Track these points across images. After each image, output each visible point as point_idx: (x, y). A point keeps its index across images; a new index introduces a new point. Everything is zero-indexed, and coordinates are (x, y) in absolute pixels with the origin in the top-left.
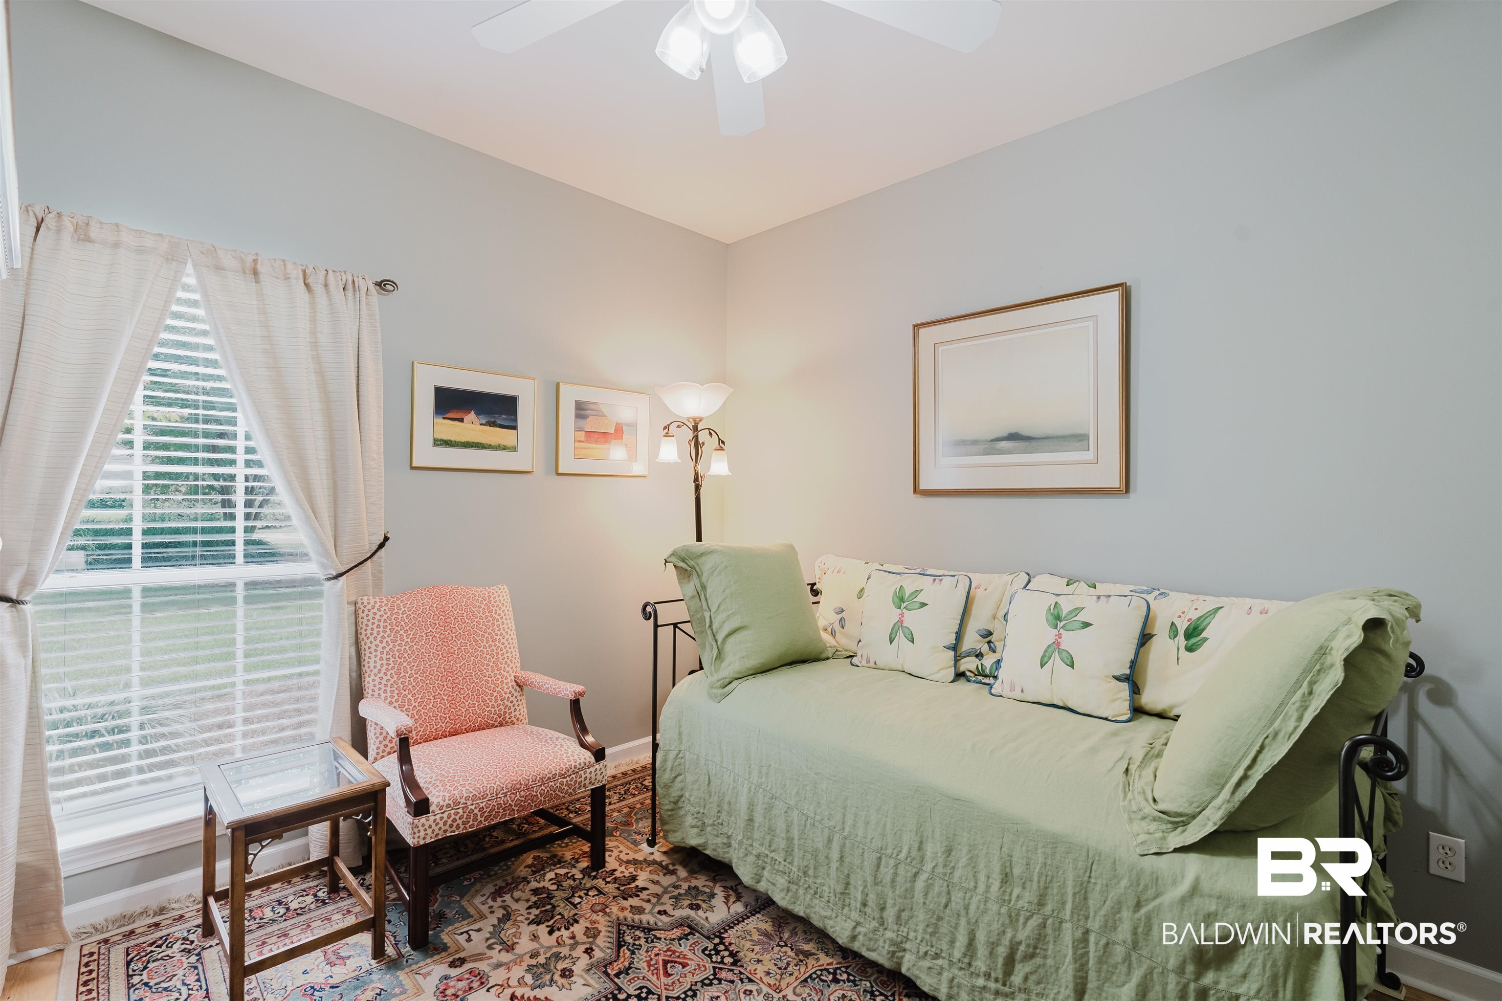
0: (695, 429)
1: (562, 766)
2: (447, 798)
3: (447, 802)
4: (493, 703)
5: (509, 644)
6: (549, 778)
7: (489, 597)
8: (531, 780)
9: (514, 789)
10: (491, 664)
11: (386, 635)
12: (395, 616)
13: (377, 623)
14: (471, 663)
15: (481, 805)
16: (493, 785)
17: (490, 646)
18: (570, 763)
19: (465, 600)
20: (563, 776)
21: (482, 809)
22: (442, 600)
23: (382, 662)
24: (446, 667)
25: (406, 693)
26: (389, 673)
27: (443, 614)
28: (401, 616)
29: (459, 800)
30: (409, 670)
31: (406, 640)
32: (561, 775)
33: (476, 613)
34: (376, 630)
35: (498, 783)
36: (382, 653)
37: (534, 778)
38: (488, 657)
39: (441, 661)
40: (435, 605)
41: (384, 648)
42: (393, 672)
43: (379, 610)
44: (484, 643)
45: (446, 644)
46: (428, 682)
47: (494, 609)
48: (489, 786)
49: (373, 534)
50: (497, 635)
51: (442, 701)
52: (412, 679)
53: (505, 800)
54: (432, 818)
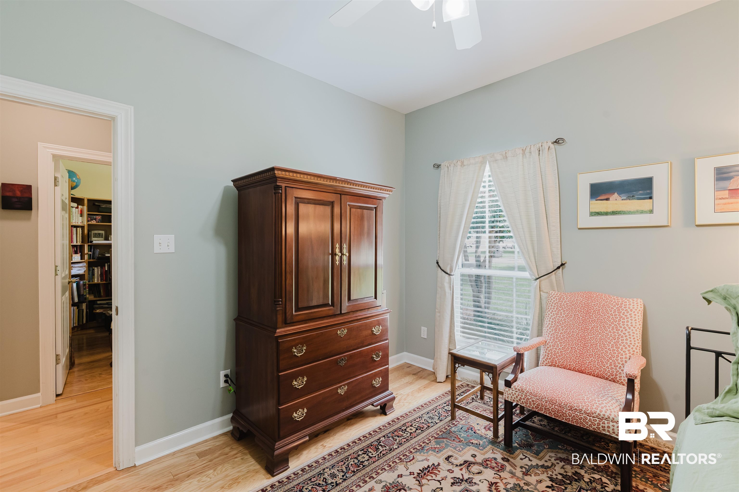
1: (589, 408)
2: (519, 386)
3: (519, 388)
4: (608, 365)
5: (630, 335)
6: (576, 409)
7: (621, 304)
8: (563, 403)
9: (552, 402)
10: (612, 343)
11: (554, 310)
12: (560, 302)
13: (551, 304)
14: (598, 338)
15: (533, 399)
16: (542, 393)
17: (614, 333)
18: (596, 410)
19: (603, 302)
20: (588, 414)
21: (533, 401)
22: (589, 299)
23: (549, 322)
24: (582, 335)
25: (557, 340)
26: (551, 328)
27: (587, 307)
28: (563, 303)
29: (524, 390)
30: (561, 330)
31: (563, 315)
32: (585, 413)
33: (609, 311)
34: (550, 307)
35: (545, 394)
36: (550, 318)
37: (566, 403)
38: (611, 338)
39: (580, 331)
40: (584, 302)
41: (552, 316)
42: (553, 328)
43: (554, 298)
44: (610, 330)
45: (585, 323)
46: (570, 339)
47: (623, 312)
48: (540, 392)
49: (555, 262)
50: (621, 327)
51: (575, 352)
52: (562, 335)
53: (546, 404)
54: (511, 391)
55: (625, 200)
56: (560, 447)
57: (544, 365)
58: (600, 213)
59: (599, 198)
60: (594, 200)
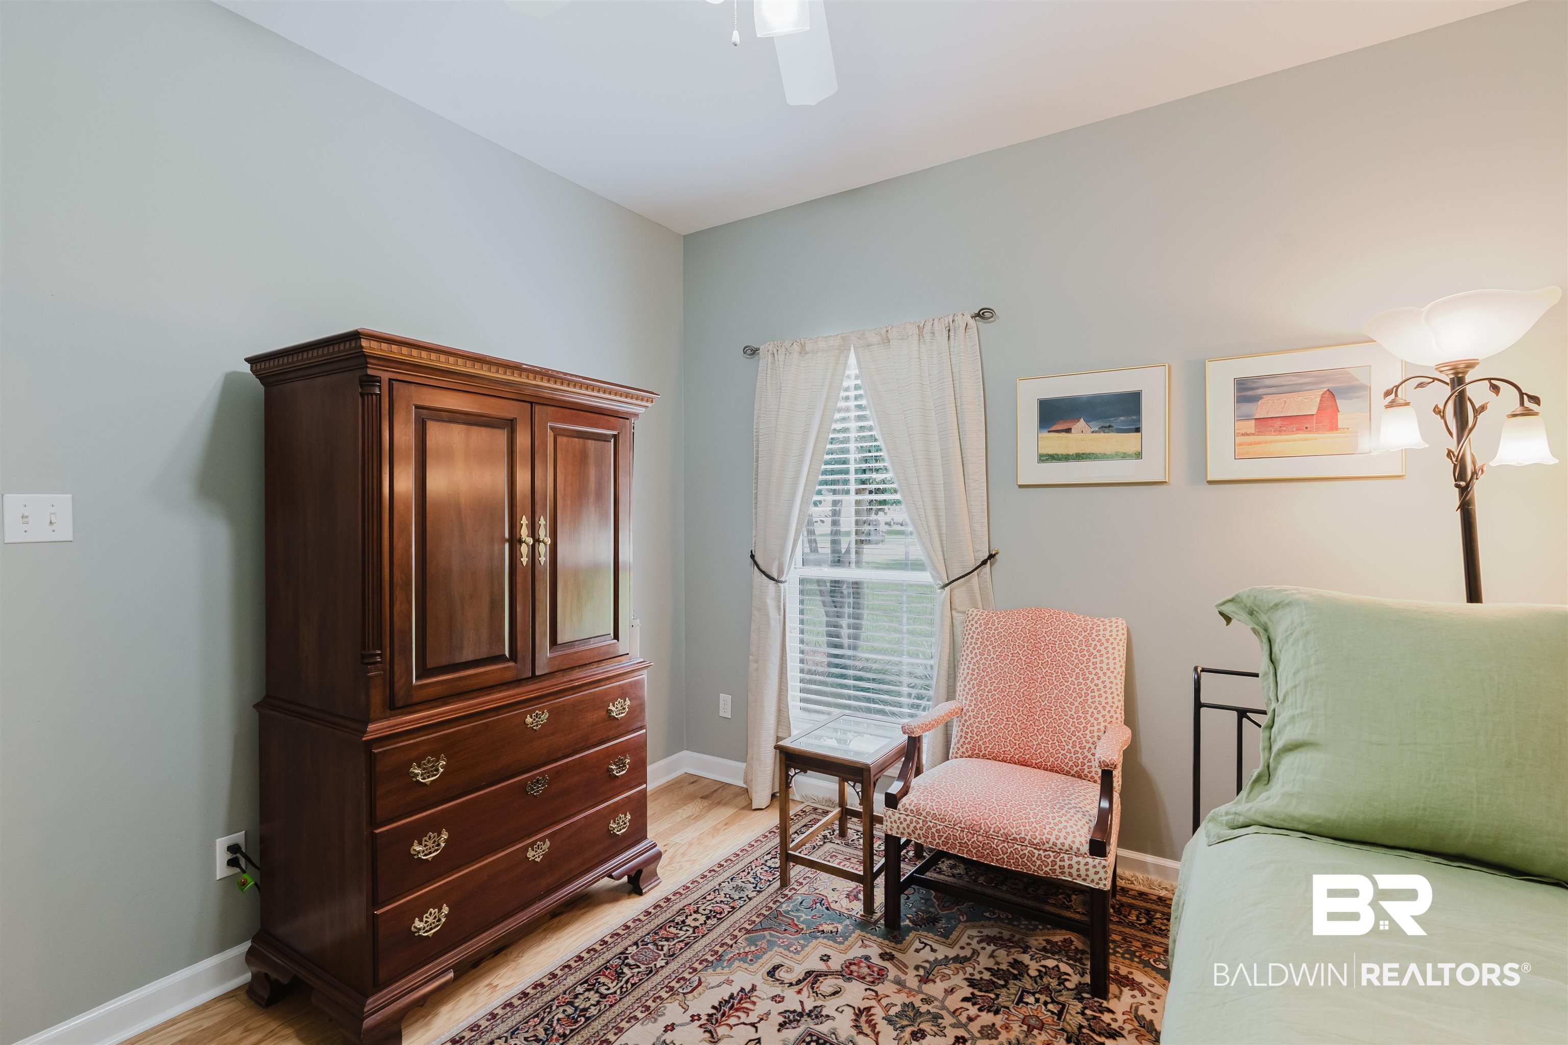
0: (1458, 381)
1: (1037, 834)
2: (913, 804)
3: (912, 807)
4: (1070, 747)
5: (1105, 687)
6: (1015, 839)
7: (1092, 629)
8: (992, 830)
9: (973, 829)
10: (1076, 704)
11: (976, 647)
12: (987, 630)
13: (972, 634)
14: (1053, 696)
15: (939, 827)
16: (954, 813)
17: (1079, 684)
18: (1049, 836)
19: (1061, 627)
20: (1036, 846)
21: (938, 831)
22: (1038, 623)
23: (968, 671)
24: (1025, 692)
25: (982, 706)
26: (972, 683)
27: (1034, 637)
28: (993, 631)
29: (921, 811)
30: (989, 685)
31: (992, 656)
32: (1031, 844)
33: (1071, 643)
34: (970, 640)
35: (959, 814)
36: (970, 663)
37: (997, 829)
38: (1074, 695)
39: (1021, 685)
40: (1028, 628)
41: (972, 658)
42: (975, 682)
43: (976, 622)
44: (1073, 679)
45: (1031, 670)
46: (1005, 702)
47: (1094, 643)
48: (950, 812)
49: (978, 551)
50: (1090, 673)
51: (1014, 726)
52: (990, 694)
53: (961, 835)
54: (897, 815)
55: (1096, 432)
56: (987, 914)
57: (958, 756)
58: (1056, 456)
59: (1054, 428)
60: (1046, 431)
